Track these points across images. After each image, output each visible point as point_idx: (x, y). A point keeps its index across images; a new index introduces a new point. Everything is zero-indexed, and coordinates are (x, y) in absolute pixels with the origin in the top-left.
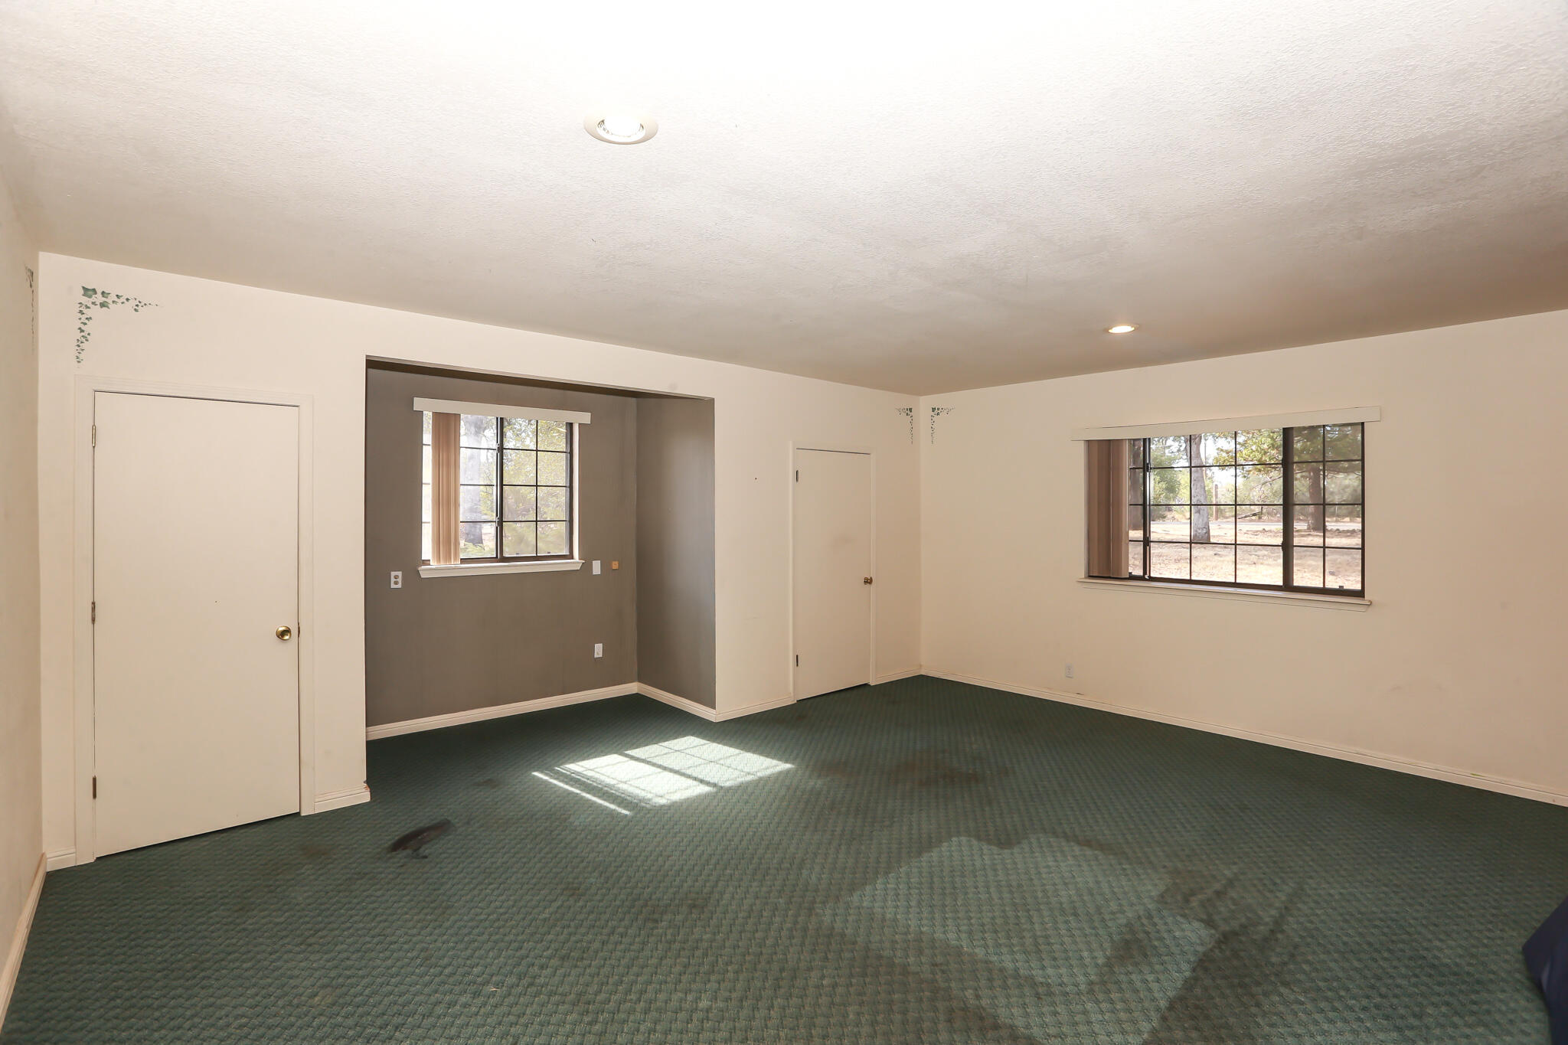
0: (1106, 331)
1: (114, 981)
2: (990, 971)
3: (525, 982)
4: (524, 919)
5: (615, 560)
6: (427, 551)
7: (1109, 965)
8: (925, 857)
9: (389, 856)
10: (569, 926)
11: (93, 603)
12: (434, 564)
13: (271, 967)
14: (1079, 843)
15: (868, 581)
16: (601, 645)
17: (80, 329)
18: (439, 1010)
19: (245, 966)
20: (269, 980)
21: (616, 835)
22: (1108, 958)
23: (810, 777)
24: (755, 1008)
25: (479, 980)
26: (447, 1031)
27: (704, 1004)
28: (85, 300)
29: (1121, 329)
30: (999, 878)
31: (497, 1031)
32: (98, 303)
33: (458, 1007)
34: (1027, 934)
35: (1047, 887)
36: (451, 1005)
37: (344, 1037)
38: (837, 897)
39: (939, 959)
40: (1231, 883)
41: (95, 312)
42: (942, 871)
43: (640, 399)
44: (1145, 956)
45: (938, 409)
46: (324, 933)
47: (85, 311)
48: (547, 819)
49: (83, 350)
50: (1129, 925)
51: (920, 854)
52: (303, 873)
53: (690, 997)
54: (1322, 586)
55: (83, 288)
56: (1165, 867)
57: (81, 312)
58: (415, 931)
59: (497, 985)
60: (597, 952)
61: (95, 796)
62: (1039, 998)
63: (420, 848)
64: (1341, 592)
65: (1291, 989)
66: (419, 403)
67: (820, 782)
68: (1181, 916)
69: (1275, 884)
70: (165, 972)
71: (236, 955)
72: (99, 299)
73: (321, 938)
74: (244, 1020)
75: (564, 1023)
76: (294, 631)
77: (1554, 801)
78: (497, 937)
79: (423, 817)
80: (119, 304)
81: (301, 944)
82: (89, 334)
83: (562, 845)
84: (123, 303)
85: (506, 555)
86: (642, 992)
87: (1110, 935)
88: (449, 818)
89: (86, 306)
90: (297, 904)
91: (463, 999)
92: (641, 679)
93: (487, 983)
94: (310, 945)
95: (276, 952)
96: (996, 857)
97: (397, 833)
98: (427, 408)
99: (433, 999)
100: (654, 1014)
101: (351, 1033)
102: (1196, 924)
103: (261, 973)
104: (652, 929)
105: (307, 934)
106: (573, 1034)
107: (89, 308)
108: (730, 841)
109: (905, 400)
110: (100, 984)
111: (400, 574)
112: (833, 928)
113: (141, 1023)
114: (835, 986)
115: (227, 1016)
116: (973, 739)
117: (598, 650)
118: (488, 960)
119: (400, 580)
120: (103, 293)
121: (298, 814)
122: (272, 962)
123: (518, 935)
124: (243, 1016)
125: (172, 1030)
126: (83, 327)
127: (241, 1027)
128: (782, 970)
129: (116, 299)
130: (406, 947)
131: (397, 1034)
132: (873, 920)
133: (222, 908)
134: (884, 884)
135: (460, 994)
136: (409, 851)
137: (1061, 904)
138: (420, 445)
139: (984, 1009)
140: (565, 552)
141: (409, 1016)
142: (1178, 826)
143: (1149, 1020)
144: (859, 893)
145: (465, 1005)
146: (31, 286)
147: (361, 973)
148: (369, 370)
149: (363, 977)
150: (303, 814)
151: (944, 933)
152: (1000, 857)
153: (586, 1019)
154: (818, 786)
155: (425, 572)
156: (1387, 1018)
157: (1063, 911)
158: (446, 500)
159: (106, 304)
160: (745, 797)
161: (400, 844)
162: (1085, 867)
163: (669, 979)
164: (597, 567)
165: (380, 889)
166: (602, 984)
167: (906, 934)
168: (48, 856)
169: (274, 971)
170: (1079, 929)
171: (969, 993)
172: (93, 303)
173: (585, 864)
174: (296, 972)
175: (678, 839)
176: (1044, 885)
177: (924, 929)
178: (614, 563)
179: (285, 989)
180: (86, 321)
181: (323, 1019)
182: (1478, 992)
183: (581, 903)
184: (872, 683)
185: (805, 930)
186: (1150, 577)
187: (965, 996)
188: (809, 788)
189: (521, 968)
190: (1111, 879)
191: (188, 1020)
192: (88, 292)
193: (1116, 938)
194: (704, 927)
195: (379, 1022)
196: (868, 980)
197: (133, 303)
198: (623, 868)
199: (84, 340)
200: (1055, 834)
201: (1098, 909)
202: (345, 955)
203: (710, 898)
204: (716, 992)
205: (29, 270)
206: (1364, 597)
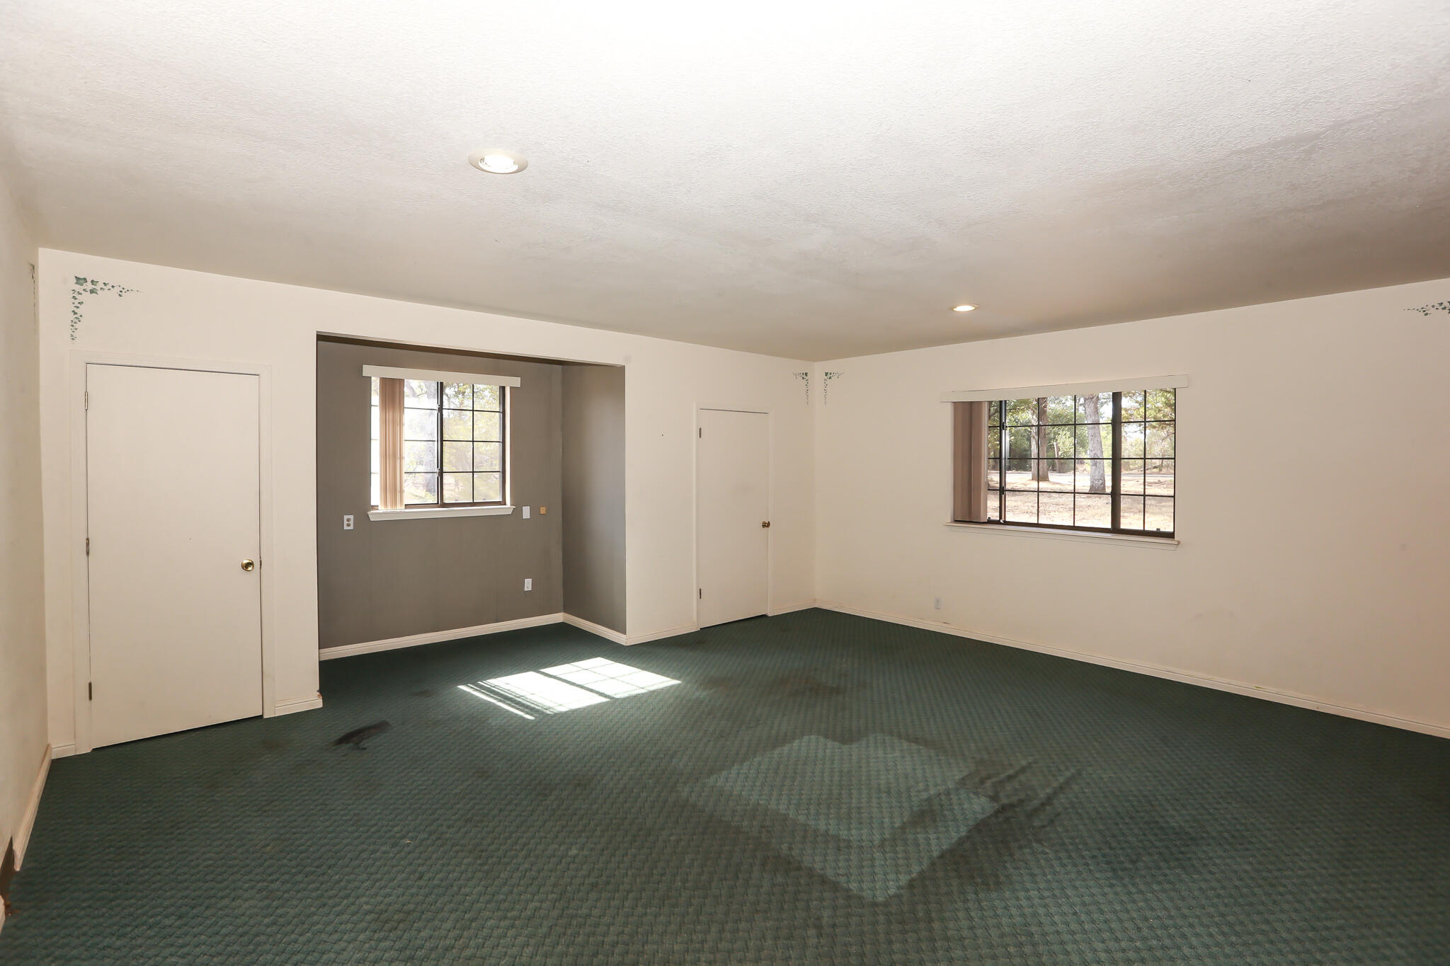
0: (952, 309)
1: (108, 836)
2: (806, 831)
3: (434, 837)
4: (439, 793)
5: (543, 506)
6: (376, 497)
7: (903, 828)
8: (777, 751)
9: (334, 748)
10: (475, 798)
11: (88, 539)
12: (382, 509)
13: (234, 827)
14: (909, 740)
15: (766, 525)
16: (531, 580)
17: (73, 311)
18: (364, 855)
19: (213, 825)
20: (232, 835)
21: (525, 733)
22: (904, 823)
23: (697, 689)
24: (613, 855)
25: (398, 835)
26: (369, 870)
27: (574, 852)
28: (78, 288)
29: (964, 308)
30: (835, 766)
31: (407, 870)
32: (88, 290)
33: (379, 854)
34: (844, 806)
35: (872, 773)
36: (374, 852)
37: (288, 873)
38: (697, 779)
39: (768, 823)
40: (1023, 770)
41: (86, 297)
42: (789, 761)
43: (565, 367)
44: (935, 821)
45: (830, 374)
46: (277, 803)
47: (77, 296)
48: (469, 721)
49: (76, 329)
50: (929, 799)
51: (774, 747)
52: (263, 761)
53: (562, 848)
54: (1142, 529)
55: (76, 277)
56: (973, 758)
57: (74, 297)
58: (350, 802)
59: (411, 839)
60: (494, 817)
61: (90, 698)
62: (839, 850)
63: (360, 742)
64: (1158, 534)
65: (1042, 845)
66: (367, 370)
67: (704, 694)
68: (974, 793)
69: (1060, 770)
70: (149, 830)
71: (206, 818)
72: (89, 286)
73: (275, 806)
74: (210, 862)
75: (461, 864)
76: (257, 564)
77: (1318, 708)
78: (416, 806)
79: (367, 717)
80: (106, 290)
81: (258, 811)
82: (81, 316)
83: (479, 740)
84: (109, 289)
85: (446, 501)
86: (525, 844)
87: (911, 807)
88: (388, 720)
89: (78, 292)
90: (257, 783)
91: (384, 848)
92: (567, 609)
93: (404, 837)
94: (265, 811)
95: (238, 816)
96: (836, 750)
97: (342, 731)
98: (375, 375)
99: (360, 848)
100: (532, 859)
101: (293, 871)
102: (983, 799)
103: (225, 830)
104: (542, 801)
105: (264, 803)
106: (467, 871)
107: (81, 294)
108: (618, 737)
109: (801, 366)
110: (97, 838)
111: (351, 517)
112: (688, 801)
113: (130, 864)
114: (678, 841)
115: (198, 859)
116: (844, 660)
117: (528, 584)
118: (407, 822)
119: (352, 522)
120: (92, 281)
121: (261, 717)
122: (235, 823)
123: (433, 805)
124: (209, 859)
125: (154, 868)
126: (76, 310)
127: (207, 866)
128: (640, 830)
129: (103, 286)
130: (342, 812)
131: (329, 871)
132: (722, 795)
133: (196, 785)
134: (739, 770)
135: (382, 845)
136: (351, 745)
137: (879, 785)
138: (368, 406)
139: (793, 857)
140: (499, 499)
141: (340, 860)
142: (995, 727)
143: (921, 864)
144: (715, 776)
145: (384, 853)
146: (33, 277)
147: (304, 831)
148: (319, 342)
149: (306, 833)
150: (265, 717)
151: (777, 805)
152: (840, 750)
153: (479, 862)
154: (701, 697)
155: (373, 516)
156: (1108, 863)
157: (879, 790)
158: (392, 455)
159: (95, 291)
160: (639, 705)
161: (345, 739)
162: (908, 758)
163: (548, 836)
164: (526, 512)
165: (325, 772)
166: (495, 839)
167: (746, 805)
168: (53, 746)
169: (235, 829)
170: (888, 803)
171: (785, 846)
172: (84, 290)
173: (495, 754)
174: (253, 830)
175: (575, 736)
176: (870, 771)
177: (761, 802)
178: (542, 508)
179: (244, 841)
180: (79, 305)
181: (272, 861)
182: (1188, 846)
183: (487, 783)
184: (770, 615)
185: (665, 802)
186: (1005, 521)
187: (781, 848)
188: (694, 697)
189: (432, 828)
190: (926, 767)
191: (167, 861)
192: (80, 281)
193: (915, 809)
194: (584, 800)
195: (316, 863)
196: (706, 837)
197: (117, 290)
198: (527, 757)
199: (77, 321)
200: (891, 734)
201: (908, 789)
202: (293, 818)
203: (593, 779)
204: (584, 845)
205: (31, 265)
206: (1174, 538)
